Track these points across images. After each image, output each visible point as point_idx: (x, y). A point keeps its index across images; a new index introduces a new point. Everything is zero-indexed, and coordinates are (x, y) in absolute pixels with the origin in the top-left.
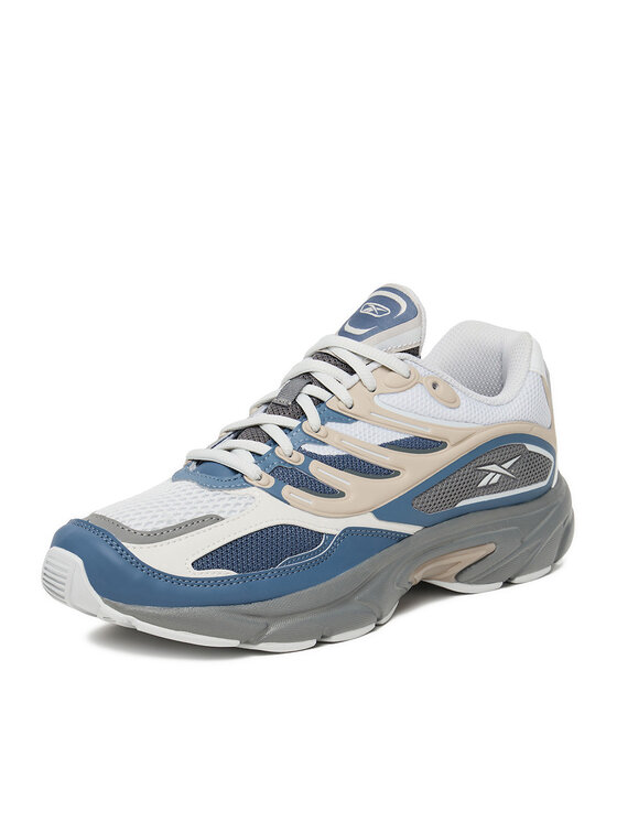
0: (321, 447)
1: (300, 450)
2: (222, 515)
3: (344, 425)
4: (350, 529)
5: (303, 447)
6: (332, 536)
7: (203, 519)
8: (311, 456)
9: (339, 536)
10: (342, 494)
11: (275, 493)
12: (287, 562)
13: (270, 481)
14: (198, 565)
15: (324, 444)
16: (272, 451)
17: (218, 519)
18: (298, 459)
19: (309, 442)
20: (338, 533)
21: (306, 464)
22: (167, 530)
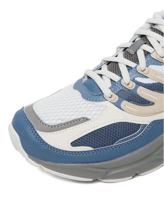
0: (145, 79)
1: (134, 80)
2: (89, 117)
3: (158, 66)
4: (155, 121)
5: (136, 79)
6: (146, 125)
7: (79, 119)
8: (139, 84)
9: (150, 125)
10: (153, 104)
11: (118, 105)
12: (120, 141)
13: (116, 98)
14: (74, 144)
15: (147, 77)
16: (120, 81)
17: (86, 119)
18: (132, 86)
19: (139, 76)
20: (149, 123)
21: (136, 88)
22: (61, 125)
